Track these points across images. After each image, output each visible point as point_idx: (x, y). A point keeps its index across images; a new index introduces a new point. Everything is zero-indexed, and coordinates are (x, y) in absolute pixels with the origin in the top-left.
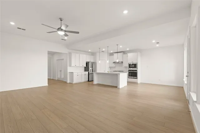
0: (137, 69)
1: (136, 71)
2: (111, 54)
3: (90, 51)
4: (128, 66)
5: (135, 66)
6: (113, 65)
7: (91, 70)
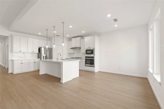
0: (94, 55)
1: (93, 57)
2: (70, 39)
3: (40, 34)
4: (85, 52)
5: (92, 52)
6: (72, 51)
7: (45, 57)
